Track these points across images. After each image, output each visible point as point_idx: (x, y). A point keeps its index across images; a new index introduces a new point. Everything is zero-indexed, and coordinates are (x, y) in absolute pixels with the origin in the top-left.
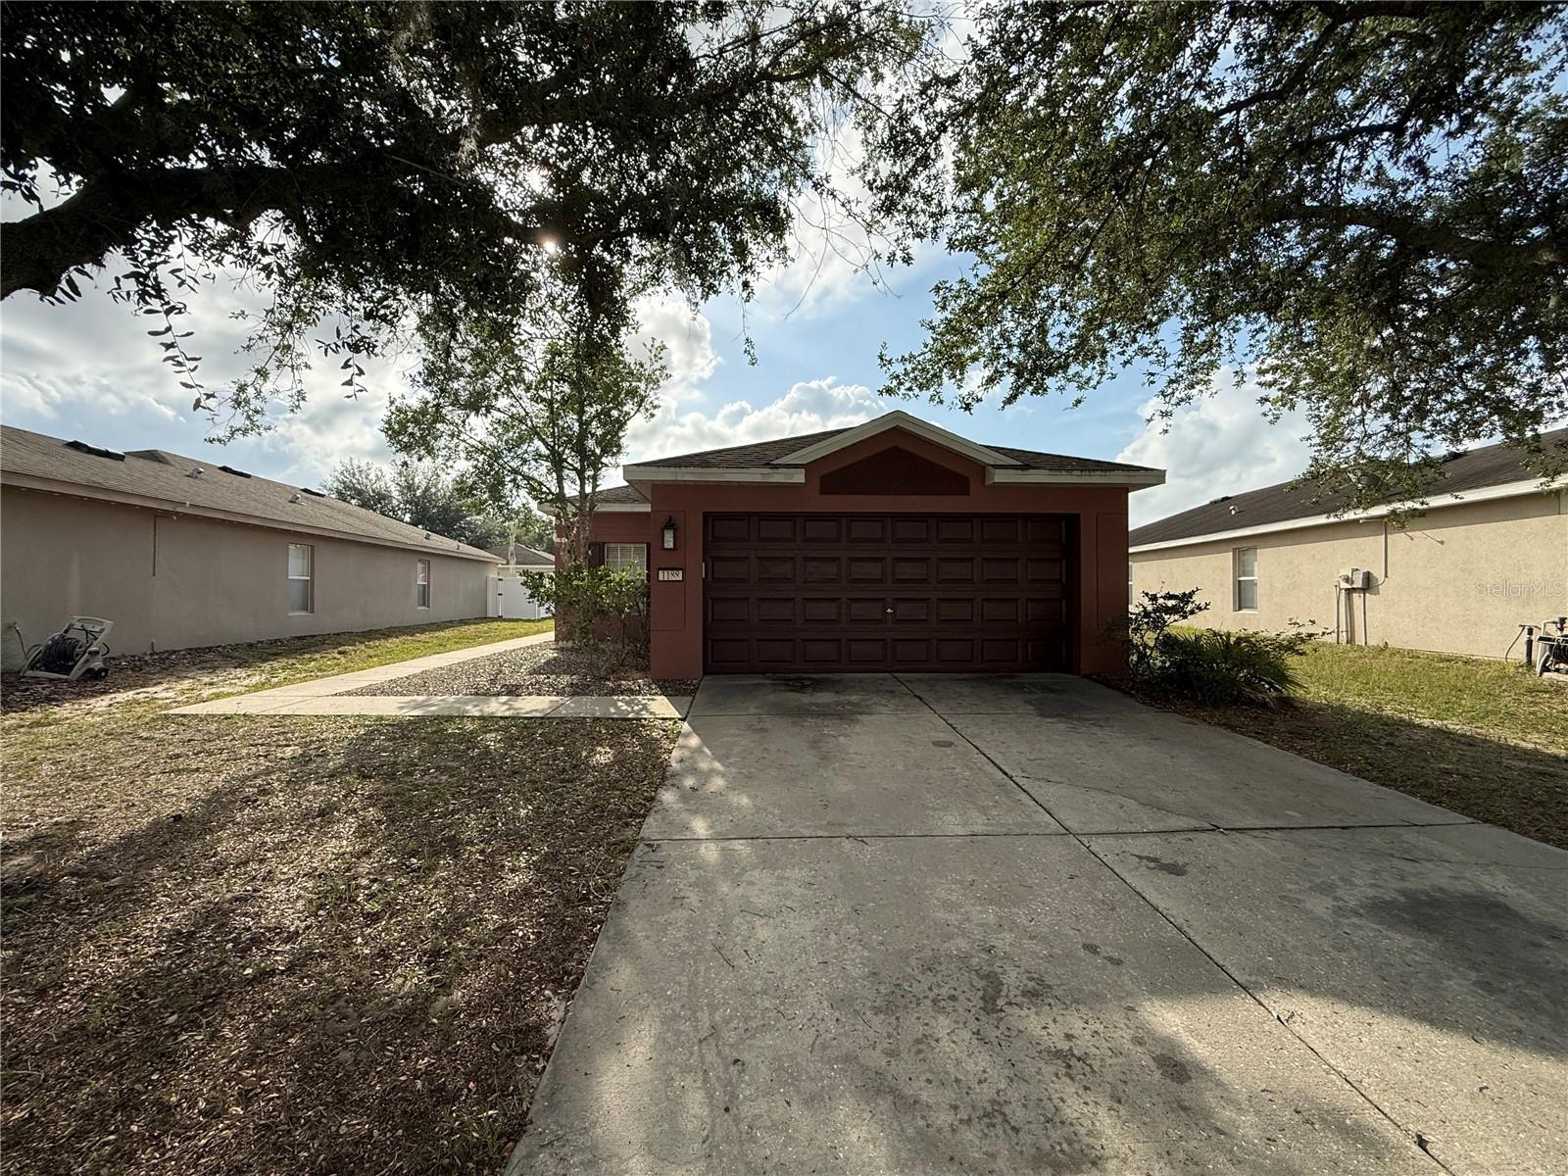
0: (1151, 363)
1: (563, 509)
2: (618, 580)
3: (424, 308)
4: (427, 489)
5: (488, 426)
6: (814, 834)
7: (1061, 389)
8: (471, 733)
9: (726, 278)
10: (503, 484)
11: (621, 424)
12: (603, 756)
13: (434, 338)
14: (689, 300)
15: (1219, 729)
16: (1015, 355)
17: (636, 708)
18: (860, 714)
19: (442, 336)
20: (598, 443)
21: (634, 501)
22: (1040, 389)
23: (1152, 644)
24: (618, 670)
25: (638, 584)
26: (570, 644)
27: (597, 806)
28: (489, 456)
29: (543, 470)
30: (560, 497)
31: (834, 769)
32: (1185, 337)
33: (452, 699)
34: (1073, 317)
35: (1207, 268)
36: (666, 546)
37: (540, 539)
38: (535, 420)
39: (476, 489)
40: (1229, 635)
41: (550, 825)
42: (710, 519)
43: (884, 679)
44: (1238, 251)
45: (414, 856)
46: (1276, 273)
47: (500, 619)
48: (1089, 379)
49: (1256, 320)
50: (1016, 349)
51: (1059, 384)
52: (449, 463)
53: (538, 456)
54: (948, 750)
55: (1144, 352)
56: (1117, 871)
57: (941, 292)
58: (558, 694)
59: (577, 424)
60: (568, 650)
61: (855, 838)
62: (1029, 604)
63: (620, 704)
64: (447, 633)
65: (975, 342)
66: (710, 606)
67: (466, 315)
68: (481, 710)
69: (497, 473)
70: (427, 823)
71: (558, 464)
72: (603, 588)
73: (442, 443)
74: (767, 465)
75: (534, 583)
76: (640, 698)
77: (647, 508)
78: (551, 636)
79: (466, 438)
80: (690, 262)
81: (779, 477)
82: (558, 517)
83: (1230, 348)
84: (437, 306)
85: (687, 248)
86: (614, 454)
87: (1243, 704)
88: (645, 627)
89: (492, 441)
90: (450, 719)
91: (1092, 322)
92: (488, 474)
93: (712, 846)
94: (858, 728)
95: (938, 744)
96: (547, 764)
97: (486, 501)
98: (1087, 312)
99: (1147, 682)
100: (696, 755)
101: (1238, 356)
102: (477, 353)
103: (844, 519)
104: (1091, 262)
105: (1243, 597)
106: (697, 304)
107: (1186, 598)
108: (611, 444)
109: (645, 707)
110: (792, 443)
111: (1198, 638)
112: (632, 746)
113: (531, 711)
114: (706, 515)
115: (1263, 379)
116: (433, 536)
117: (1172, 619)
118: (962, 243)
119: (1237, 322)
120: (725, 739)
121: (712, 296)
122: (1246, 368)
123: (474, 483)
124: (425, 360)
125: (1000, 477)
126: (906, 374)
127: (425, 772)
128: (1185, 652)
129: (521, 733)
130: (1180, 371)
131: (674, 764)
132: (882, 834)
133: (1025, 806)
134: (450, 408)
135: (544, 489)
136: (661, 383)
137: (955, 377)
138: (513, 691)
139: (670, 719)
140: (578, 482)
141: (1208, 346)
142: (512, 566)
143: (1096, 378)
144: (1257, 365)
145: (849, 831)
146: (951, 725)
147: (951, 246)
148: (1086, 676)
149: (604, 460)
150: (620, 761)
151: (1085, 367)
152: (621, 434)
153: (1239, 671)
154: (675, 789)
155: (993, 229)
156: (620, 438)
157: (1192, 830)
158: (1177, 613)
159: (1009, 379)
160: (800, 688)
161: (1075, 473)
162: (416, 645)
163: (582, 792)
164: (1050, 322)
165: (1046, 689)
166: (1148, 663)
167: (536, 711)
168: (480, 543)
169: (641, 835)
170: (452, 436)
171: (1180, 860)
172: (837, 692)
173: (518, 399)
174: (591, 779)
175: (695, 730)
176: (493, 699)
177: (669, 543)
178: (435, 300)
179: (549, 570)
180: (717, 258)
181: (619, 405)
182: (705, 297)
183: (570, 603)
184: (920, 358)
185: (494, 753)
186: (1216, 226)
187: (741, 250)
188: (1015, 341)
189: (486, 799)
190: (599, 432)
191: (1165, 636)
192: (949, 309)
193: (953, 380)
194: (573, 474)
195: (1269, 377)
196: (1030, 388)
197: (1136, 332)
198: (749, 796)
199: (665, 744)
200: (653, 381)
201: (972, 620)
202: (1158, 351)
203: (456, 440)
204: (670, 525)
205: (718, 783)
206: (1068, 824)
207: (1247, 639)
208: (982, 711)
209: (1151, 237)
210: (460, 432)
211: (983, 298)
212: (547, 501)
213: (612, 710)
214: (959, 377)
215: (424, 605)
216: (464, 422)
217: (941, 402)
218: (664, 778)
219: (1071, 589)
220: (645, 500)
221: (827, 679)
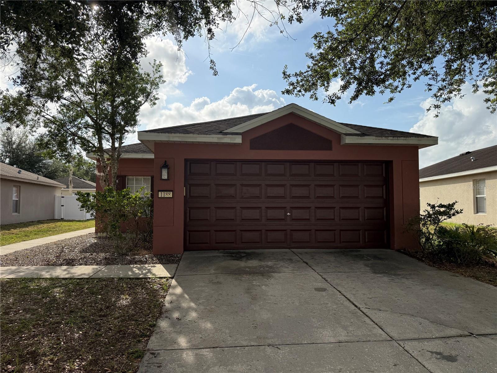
0: (430, 79)
1: (102, 156)
2: (134, 197)
3: (22, 40)
4: (19, 144)
5: (58, 108)
6: (249, 344)
7: (382, 92)
8: (45, 288)
9: (198, 27)
10: (66, 142)
11: (136, 108)
12: (125, 300)
13: (27, 57)
14: (176, 39)
15: (469, 278)
16: (357, 73)
17: (144, 272)
18: (273, 272)
19: (31, 56)
20: (123, 119)
21: (144, 152)
22: (371, 92)
23: (433, 232)
24: (133, 249)
25: (145, 199)
26: (105, 234)
27: (121, 331)
28: (58, 126)
29: (90, 134)
30: (100, 149)
31: (260, 306)
32: (447, 65)
33: (33, 268)
34: (388, 53)
35: (458, 30)
36: (163, 178)
37: (87, 173)
38: (86, 105)
39: (50, 144)
40: (473, 227)
41: (93, 343)
42: (188, 163)
43: (286, 253)
44: (473, 21)
45: (9, 364)
46: (493, 33)
47: (62, 220)
48: (397, 87)
49: (482, 58)
50: (357, 70)
51: (381, 89)
52: (34, 129)
53: (87, 126)
54: (324, 293)
55: (426, 73)
56: (420, 360)
57: (318, 39)
58: (97, 264)
59: (110, 108)
60: (103, 238)
61: (273, 346)
62: (366, 210)
63: (135, 269)
64: (30, 229)
65: (336, 66)
66: (188, 212)
67: (47, 44)
68: (51, 275)
69: (62, 135)
70: (17, 344)
71: (99, 131)
72: (125, 201)
73: (30, 117)
74: (221, 133)
75: (84, 199)
76: (146, 265)
77: (152, 156)
78: (93, 230)
79: (45, 114)
80: (177, 18)
81: (227, 140)
82: (98, 160)
83: (470, 72)
84: (29, 38)
85: (176, 9)
86: (132, 125)
87: (482, 264)
88: (150, 224)
89: (61, 116)
90: (32, 280)
91: (398, 56)
92: (57, 135)
93: (190, 353)
94: (272, 281)
95: (318, 290)
96: (91, 306)
97: (56, 151)
98: (395, 51)
99: (431, 253)
100: (180, 299)
101: (474, 76)
102: (52, 66)
103: (263, 163)
104: (396, 25)
105: (478, 206)
106: (181, 41)
107: (450, 207)
108: (131, 120)
109: (149, 271)
110: (234, 120)
111: (457, 229)
112: (142, 294)
113: (82, 275)
114: (186, 160)
115: (487, 89)
116: (23, 172)
117: (443, 218)
118: (329, 12)
119: (473, 59)
120: (197, 289)
121: (190, 37)
122: (479, 83)
123: (49, 141)
124: (22, 69)
125: (348, 140)
126: (298, 83)
127: (17, 312)
128: (451, 237)
129: (75, 288)
130: (444, 84)
131: (167, 305)
132: (288, 343)
133: (368, 324)
134: (36, 97)
135: (91, 145)
136: (160, 85)
137: (324, 85)
138: (70, 263)
139: (164, 278)
140: (111, 141)
141: (459, 71)
142: (71, 189)
143: (400, 87)
144: (483, 82)
145: (270, 342)
146: (324, 279)
147: (323, 13)
148: (399, 251)
149: (126, 128)
150: (134, 303)
151: (395, 80)
152: (136, 114)
153: (480, 247)
154: (167, 319)
155: (346, 5)
156: (136, 116)
157: (458, 336)
158: (446, 215)
159: (353, 87)
160: (238, 257)
161: (390, 138)
162: (11, 236)
163: (113, 322)
164: (376, 56)
165: (376, 257)
166: (431, 243)
167: (84, 274)
168: (51, 175)
169: (148, 347)
170: (37, 113)
171: (454, 353)
172: (260, 260)
173: (76, 93)
174: (117, 315)
175: (180, 284)
176: (58, 268)
177: (165, 176)
178: (29, 35)
179: (93, 191)
180: (192, 16)
181: (135, 97)
182: (186, 37)
183: (105, 210)
184: (306, 74)
185: (59, 301)
186: (462, 8)
187: (206, 12)
188: (357, 65)
189: (54, 328)
190: (124, 112)
191: (440, 228)
192: (322, 48)
193: (323, 87)
194: (108, 136)
195: (490, 88)
196: (365, 92)
197: (421, 62)
198: (212, 323)
199: (162, 293)
200: (155, 84)
201: (334, 219)
202: (433, 73)
203: (38, 116)
204: (165, 166)
205: (194, 315)
206: (392, 334)
207: (483, 229)
208: (341, 271)
209: (428, 12)
210: (41, 111)
211: (340, 42)
212: (92, 151)
213: (130, 273)
214: (326, 85)
215: (16, 212)
216: (44, 105)
217: (317, 99)
218: (161, 313)
219: (388, 202)
220: (150, 151)
221: (254, 253)
